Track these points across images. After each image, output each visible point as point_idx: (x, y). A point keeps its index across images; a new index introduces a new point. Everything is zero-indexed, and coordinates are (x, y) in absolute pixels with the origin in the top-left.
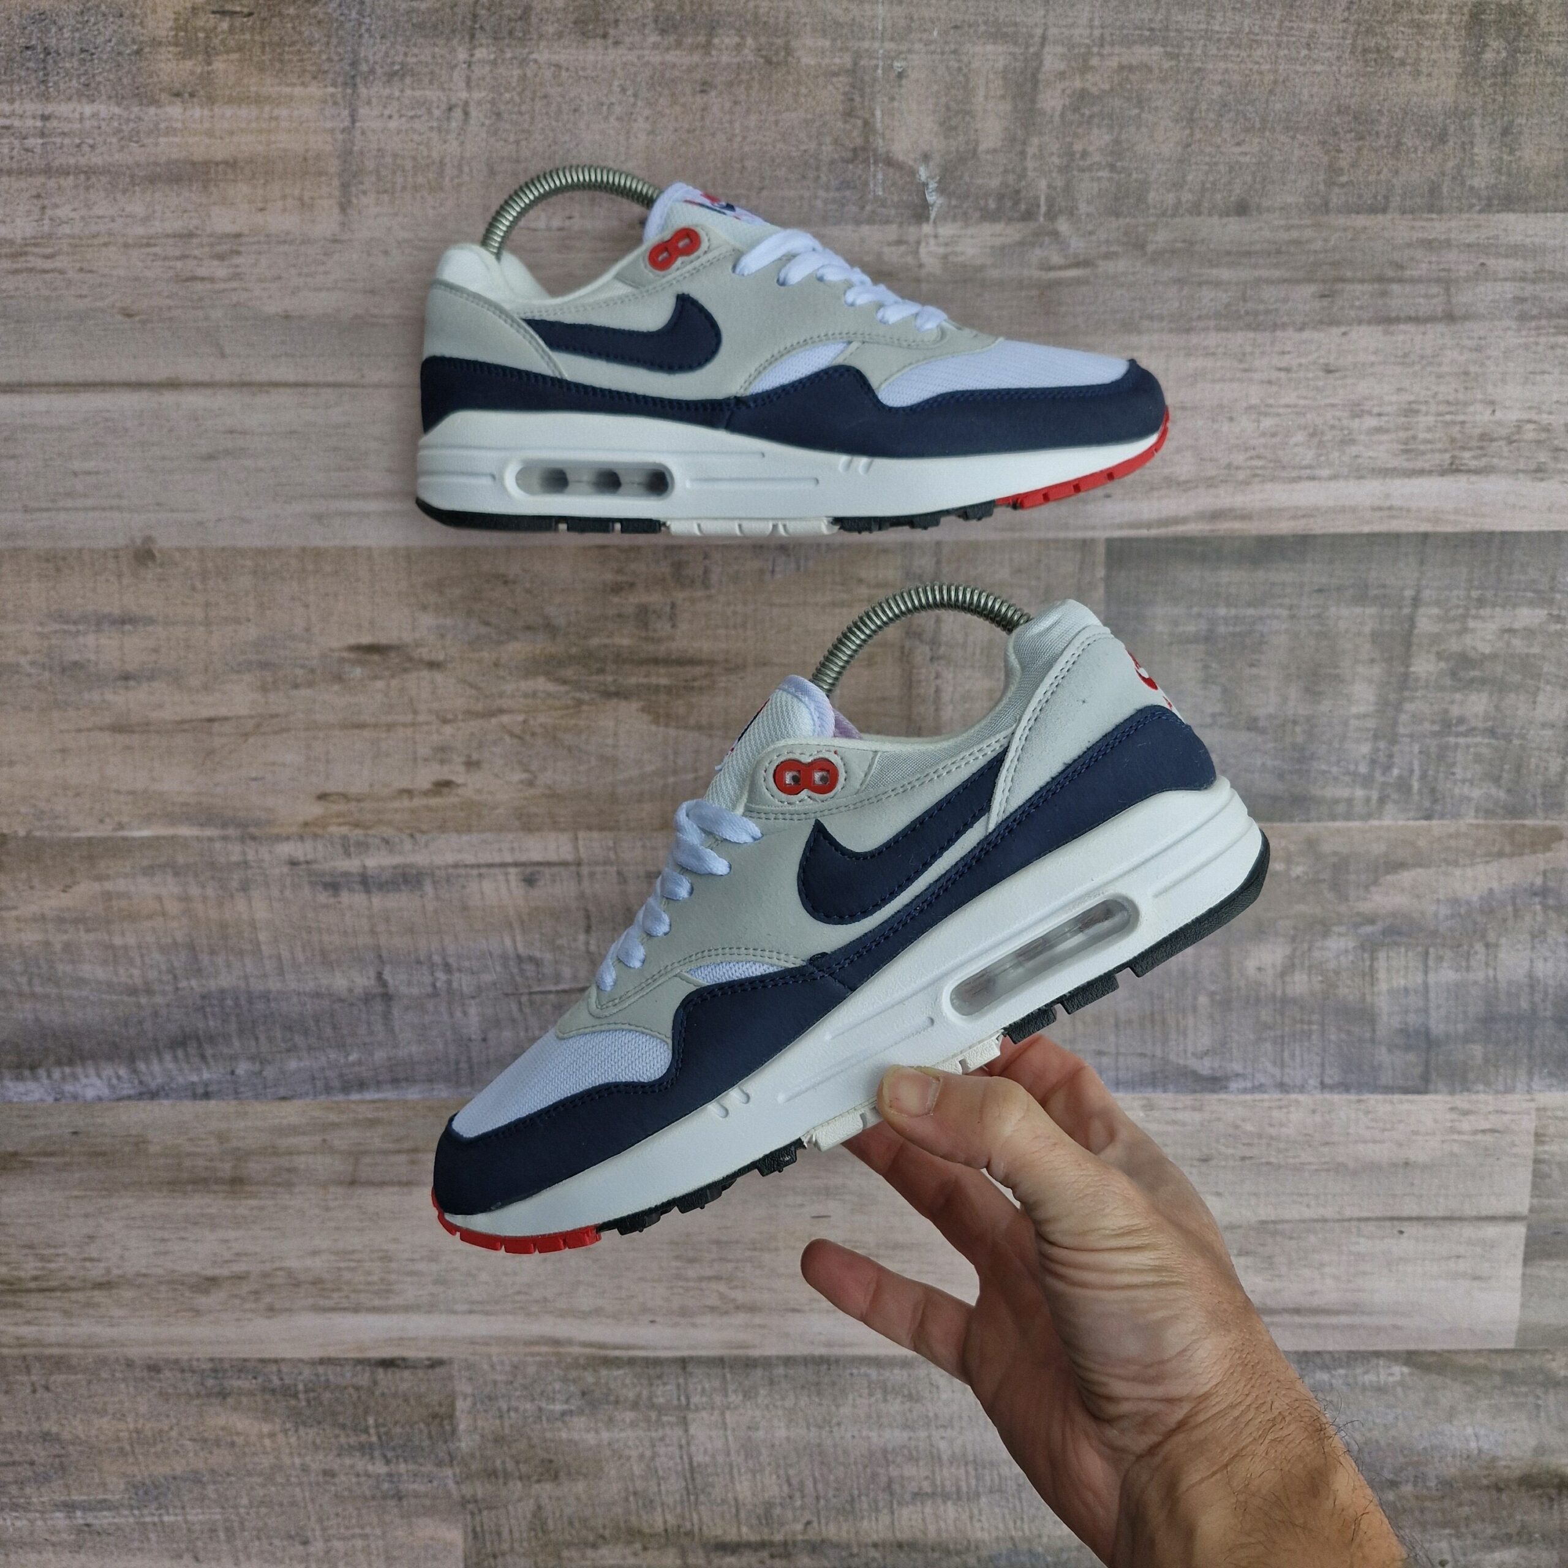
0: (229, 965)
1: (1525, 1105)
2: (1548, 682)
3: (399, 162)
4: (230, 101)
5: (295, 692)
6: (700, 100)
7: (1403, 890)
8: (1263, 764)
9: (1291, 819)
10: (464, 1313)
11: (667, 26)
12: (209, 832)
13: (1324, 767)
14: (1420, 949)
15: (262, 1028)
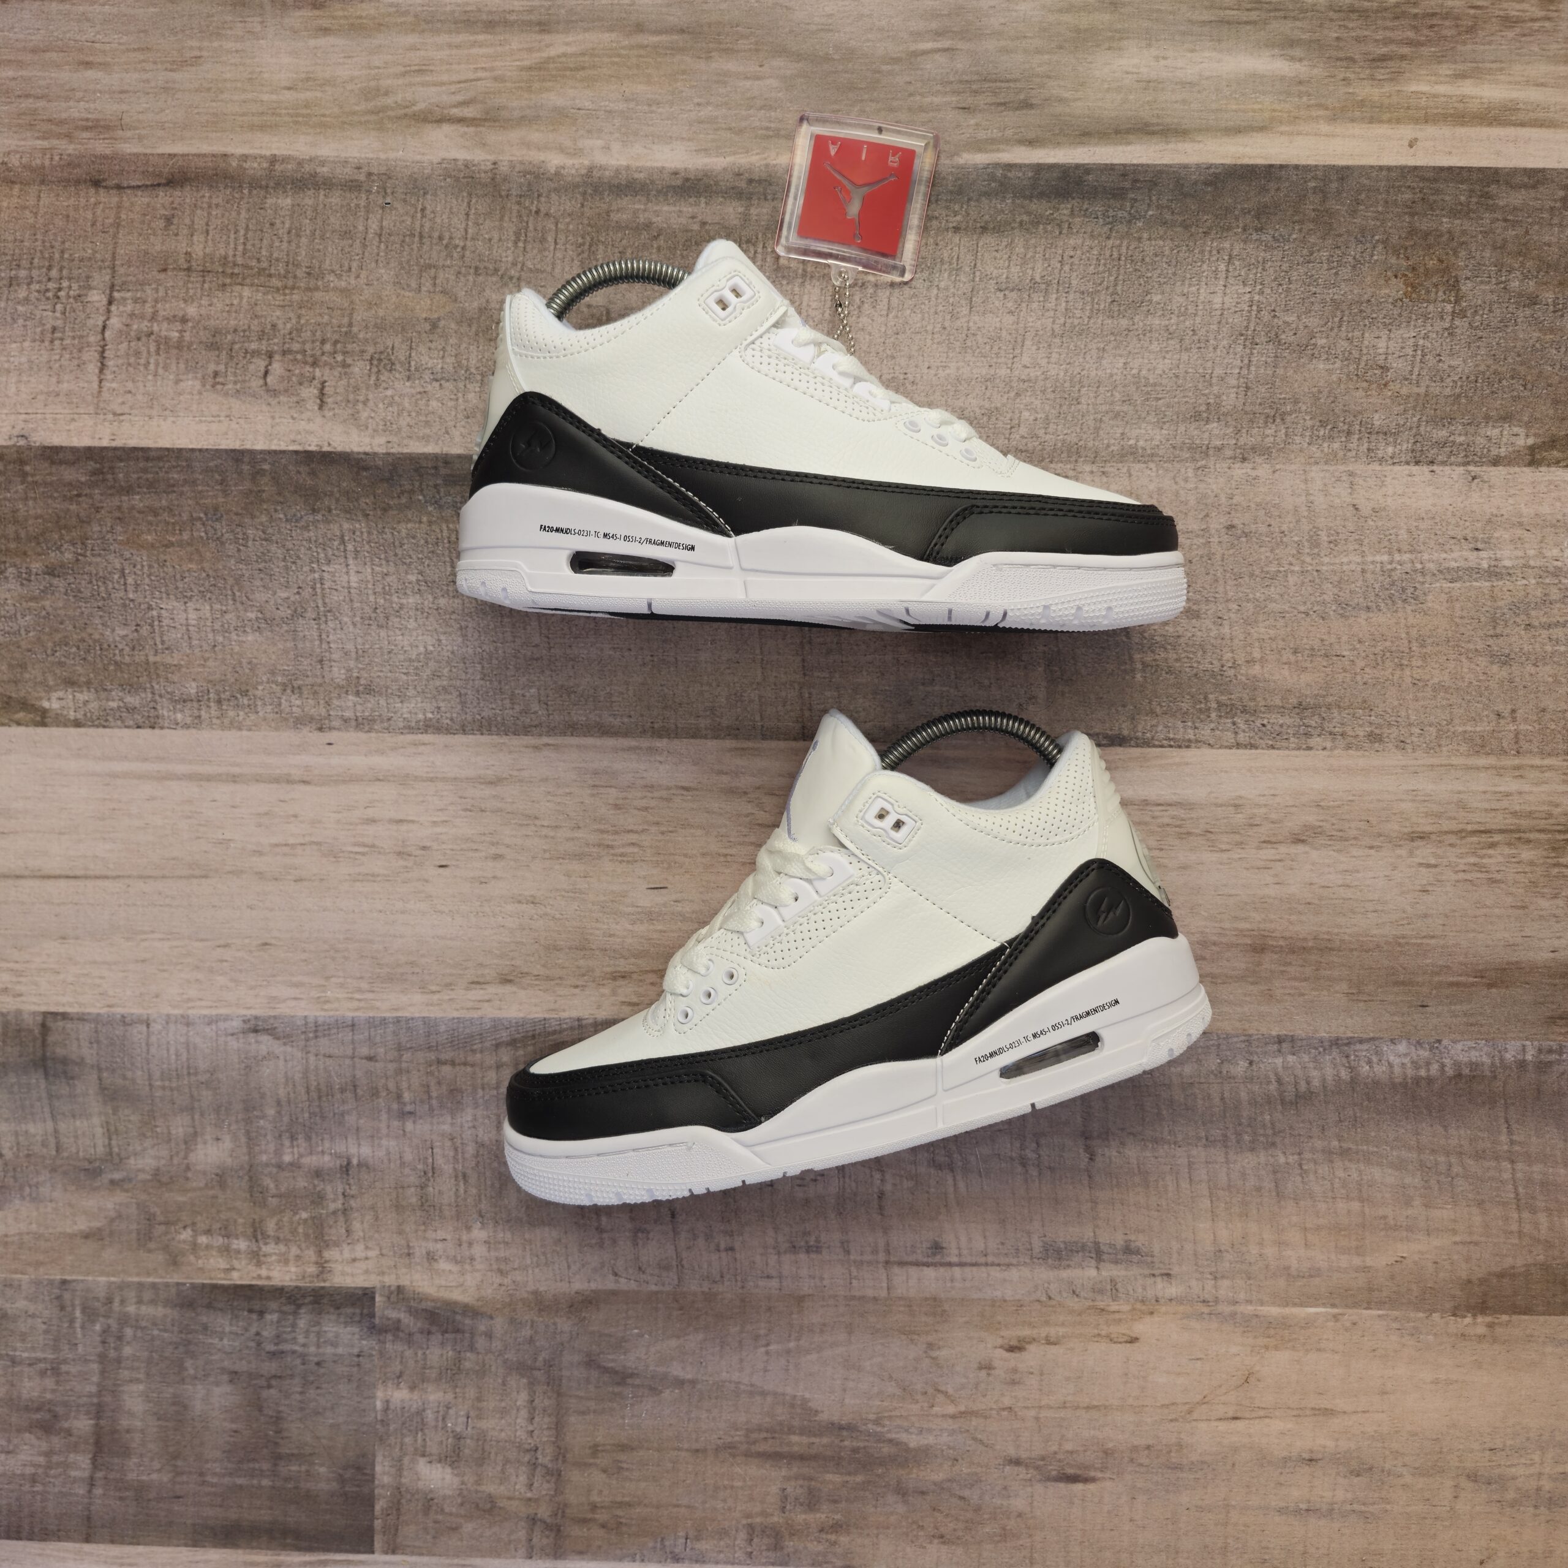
5: (1151, 1442)
8: (221, 1339)
9: (193, 1286)
12: (1249, 1309)
13: (166, 1335)
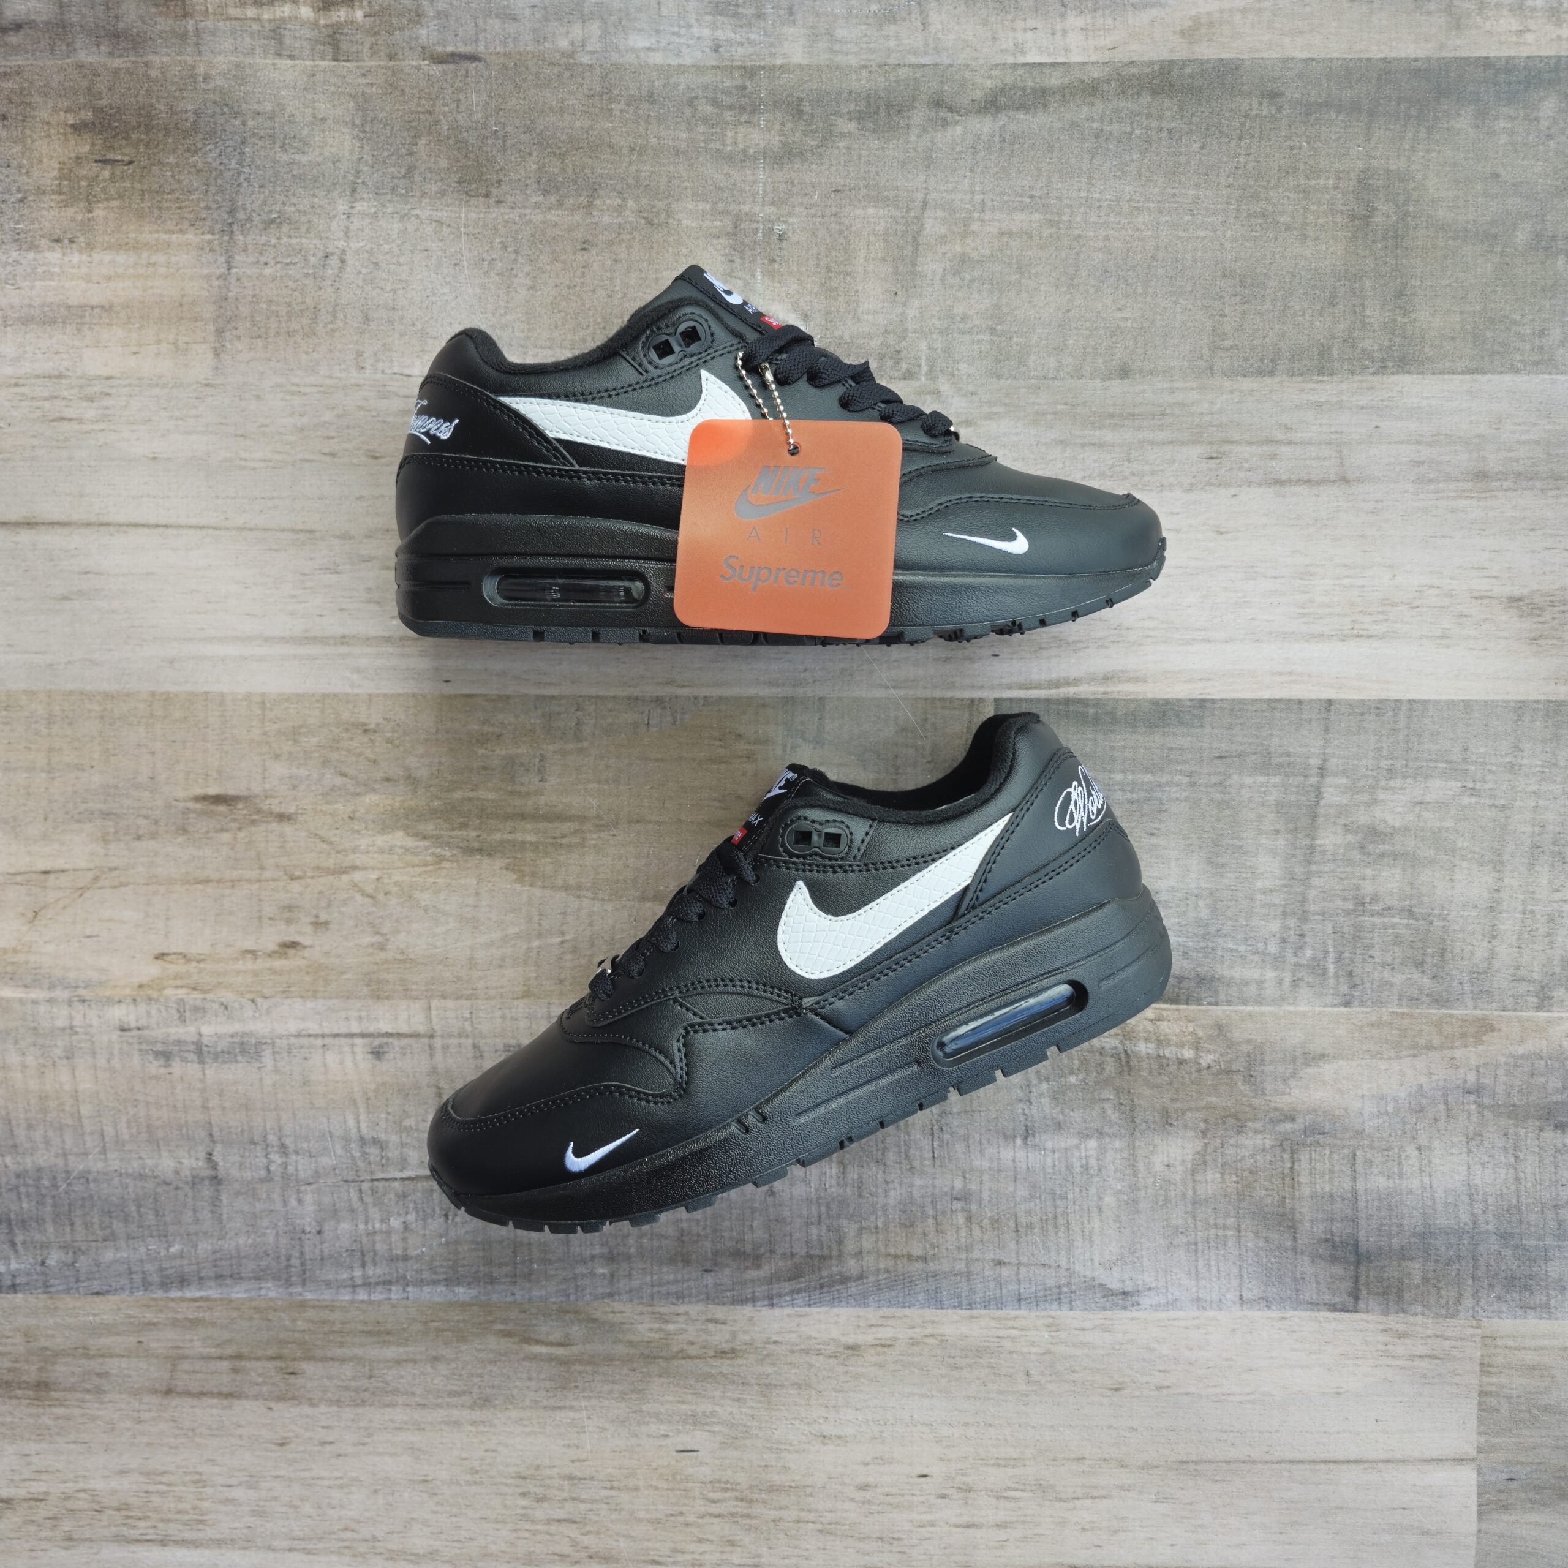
0: (47, 1142)
1: (1470, 1331)
2: (1463, 858)
3: (274, 308)
4: (109, 247)
6: (580, 257)
7: (1324, 1083)
10: (284, 1550)
11: (548, 186)
14: (1346, 1151)
15: (79, 1212)
